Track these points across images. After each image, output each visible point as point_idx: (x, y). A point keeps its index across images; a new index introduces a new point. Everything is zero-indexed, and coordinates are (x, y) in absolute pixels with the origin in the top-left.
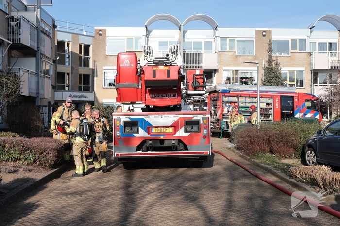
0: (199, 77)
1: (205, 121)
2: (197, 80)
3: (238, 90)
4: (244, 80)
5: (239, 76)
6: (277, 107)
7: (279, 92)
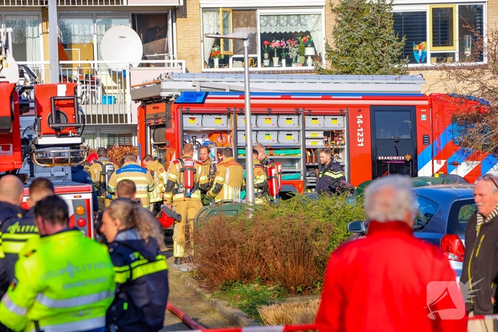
0: (65, 102)
1: (79, 209)
2: (61, 110)
3: (233, 92)
4: (276, 44)
5: (259, 31)
6: (361, 142)
7: (367, 96)
